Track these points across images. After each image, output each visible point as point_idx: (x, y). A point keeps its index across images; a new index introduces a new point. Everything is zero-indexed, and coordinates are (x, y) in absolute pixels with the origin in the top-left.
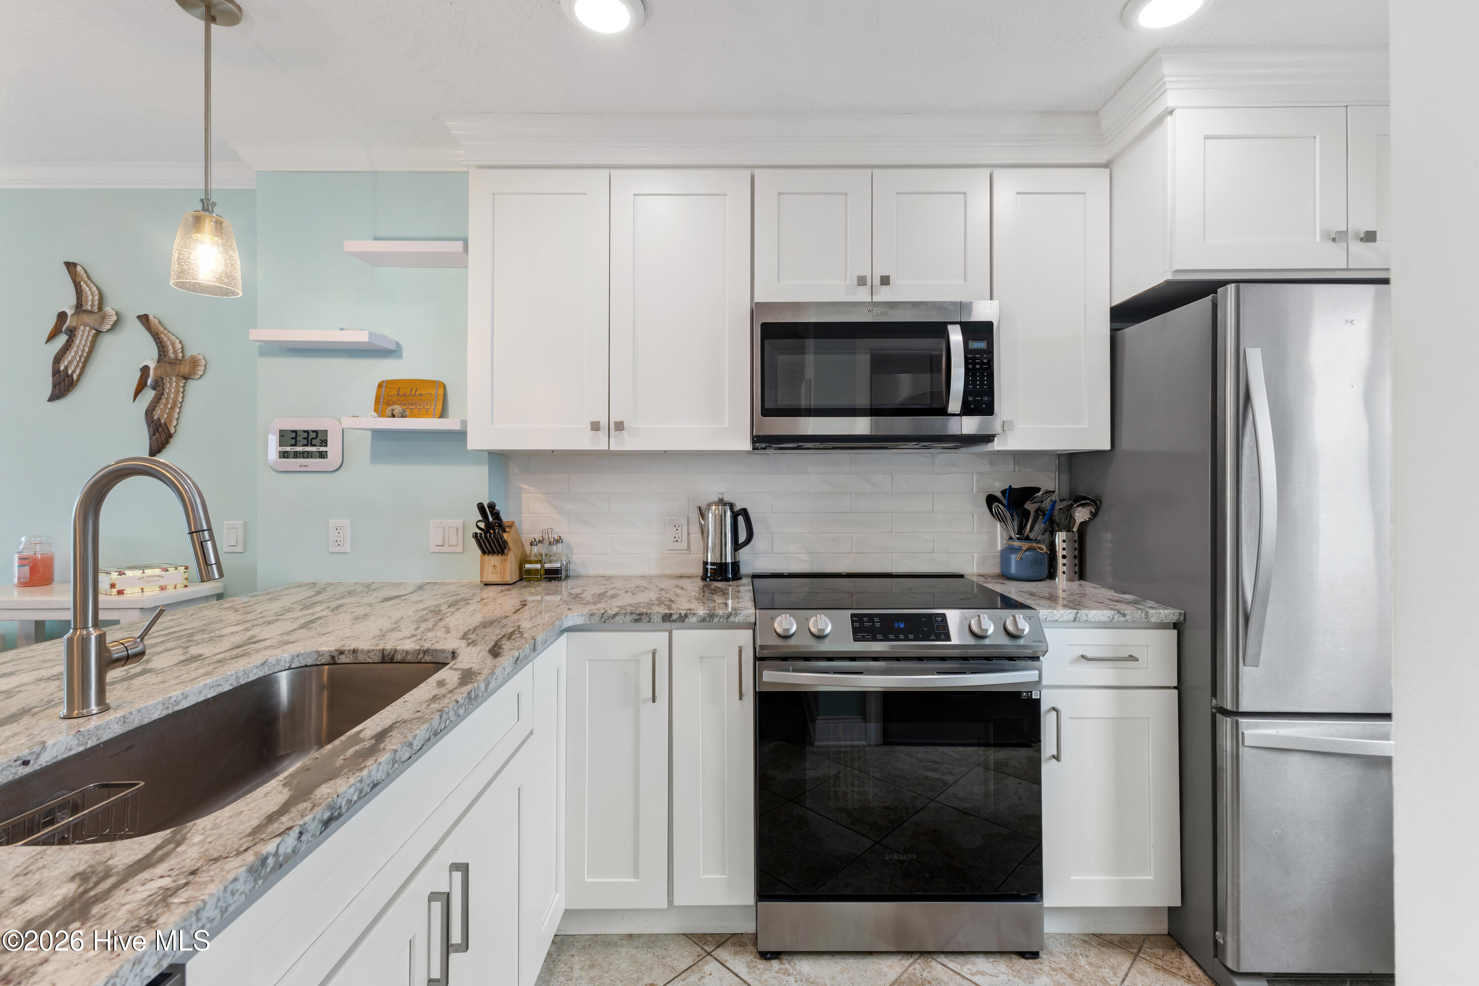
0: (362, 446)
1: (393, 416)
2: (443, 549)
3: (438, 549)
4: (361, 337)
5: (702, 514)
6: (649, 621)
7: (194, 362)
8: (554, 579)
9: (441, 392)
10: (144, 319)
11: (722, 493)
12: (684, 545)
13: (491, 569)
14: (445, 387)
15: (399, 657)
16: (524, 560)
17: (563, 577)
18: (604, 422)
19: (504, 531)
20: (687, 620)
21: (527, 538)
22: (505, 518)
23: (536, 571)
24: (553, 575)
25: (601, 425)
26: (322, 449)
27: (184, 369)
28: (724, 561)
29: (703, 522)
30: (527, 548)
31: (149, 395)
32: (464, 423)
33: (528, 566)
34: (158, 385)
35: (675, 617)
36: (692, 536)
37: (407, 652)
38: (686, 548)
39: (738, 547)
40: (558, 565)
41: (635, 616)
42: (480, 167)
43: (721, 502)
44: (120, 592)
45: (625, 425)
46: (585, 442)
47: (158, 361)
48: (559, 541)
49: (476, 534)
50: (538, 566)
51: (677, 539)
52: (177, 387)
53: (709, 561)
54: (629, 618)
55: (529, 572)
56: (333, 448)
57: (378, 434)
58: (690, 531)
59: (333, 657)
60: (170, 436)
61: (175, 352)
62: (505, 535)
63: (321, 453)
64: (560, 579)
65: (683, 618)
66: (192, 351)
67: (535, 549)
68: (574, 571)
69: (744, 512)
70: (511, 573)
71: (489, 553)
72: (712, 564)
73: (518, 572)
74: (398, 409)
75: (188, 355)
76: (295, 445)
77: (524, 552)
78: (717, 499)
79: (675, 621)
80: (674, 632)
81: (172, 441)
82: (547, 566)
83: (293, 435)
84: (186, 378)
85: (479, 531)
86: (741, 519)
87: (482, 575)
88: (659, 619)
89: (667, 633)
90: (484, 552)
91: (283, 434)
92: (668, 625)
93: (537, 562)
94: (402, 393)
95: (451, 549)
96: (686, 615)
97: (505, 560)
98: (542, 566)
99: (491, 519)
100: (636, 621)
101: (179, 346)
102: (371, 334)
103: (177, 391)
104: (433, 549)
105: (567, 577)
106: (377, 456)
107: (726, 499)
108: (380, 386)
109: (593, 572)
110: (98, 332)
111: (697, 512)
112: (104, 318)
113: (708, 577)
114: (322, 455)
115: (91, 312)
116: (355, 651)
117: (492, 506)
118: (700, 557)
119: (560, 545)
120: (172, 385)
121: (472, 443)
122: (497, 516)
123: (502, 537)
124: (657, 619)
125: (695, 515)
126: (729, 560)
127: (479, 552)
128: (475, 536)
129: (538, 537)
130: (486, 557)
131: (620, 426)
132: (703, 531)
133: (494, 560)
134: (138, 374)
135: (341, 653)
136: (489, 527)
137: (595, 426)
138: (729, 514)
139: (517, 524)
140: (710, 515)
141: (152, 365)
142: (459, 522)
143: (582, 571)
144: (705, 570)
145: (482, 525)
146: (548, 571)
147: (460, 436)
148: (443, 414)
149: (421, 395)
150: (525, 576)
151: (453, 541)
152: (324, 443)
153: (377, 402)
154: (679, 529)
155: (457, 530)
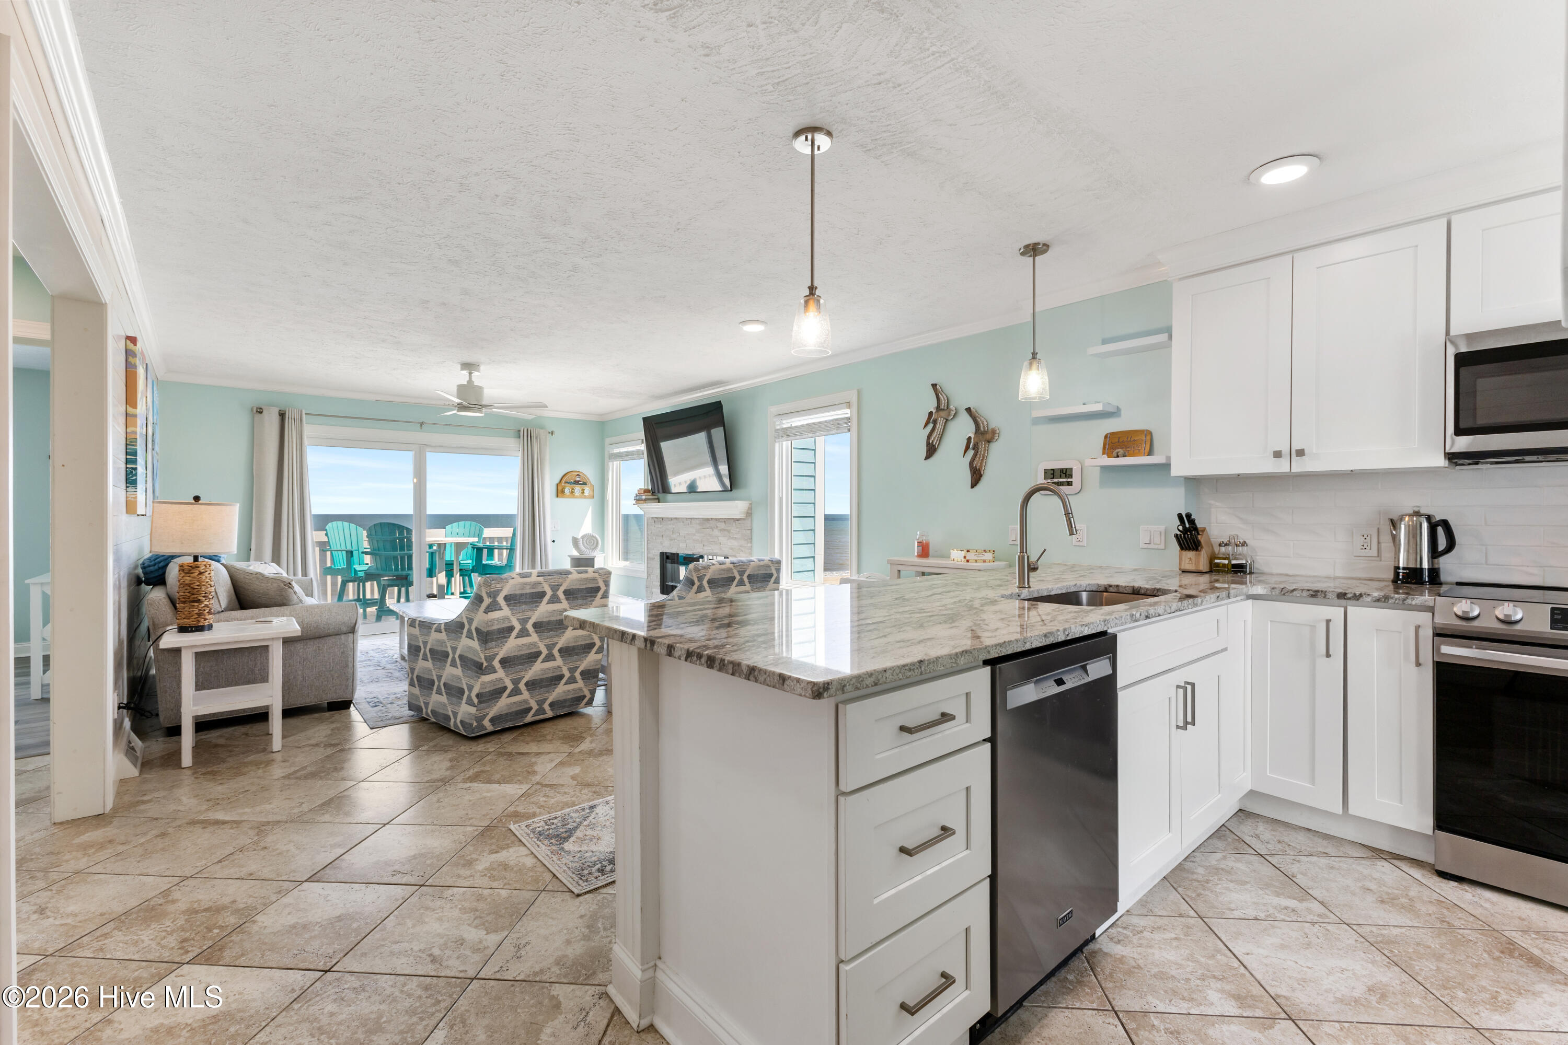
0: (1094, 476)
1: (1118, 456)
2: (1149, 546)
3: (1146, 546)
4: (1098, 407)
5: (1394, 524)
6: (1325, 597)
7: (994, 432)
8: (1240, 572)
9: (1148, 438)
10: (968, 410)
11: (1418, 507)
12: (1374, 552)
13: (1187, 561)
14: (1151, 433)
15: (1143, 592)
16: (1212, 558)
17: (1248, 572)
18: (1285, 450)
19: (1198, 534)
20: (1361, 599)
21: (1215, 540)
22: (1199, 525)
23: (1224, 565)
24: (1239, 570)
25: (1283, 453)
26: (1069, 480)
27: (988, 436)
28: (1418, 566)
29: (1394, 532)
30: (1216, 549)
31: (971, 453)
32: (1169, 458)
33: (1217, 561)
34: (976, 447)
35: (1349, 596)
36: (1383, 545)
37: (1147, 589)
38: (1376, 555)
39: (1437, 554)
40: (1244, 562)
41: (1311, 593)
42: (1181, 279)
43: (1417, 514)
44: (968, 561)
45: (1306, 452)
46: (1270, 466)
47: (975, 433)
48: (1244, 544)
49: (1177, 535)
50: (1226, 562)
51: (1365, 547)
52: (985, 447)
53: (1401, 565)
54: (1305, 594)
55: (1218, 565)
56: (1076, 479)
57: (1104, 468)
58: (1381, 540)
59: (1106, 588)
60: (981, 476)
61: (984, 427)
62: (1199, 537)
63: (1068, 482)
64: (1245, 573)
65: (1357, 597)
66: (992, 425)
67: (1223, 549)
68: (1258, 569)
69: (1445, 524)
70: (1203, 565)
71: (1186, 549)
72: (1404, 568)
73: (1208, 565)
74: (1121, 451)
75: (990, 428)
76: (1053, 478)
77: (1213, 552)
78: (1411, 512)
79: (1350, 599)
80: (1349, 608)
81: (982, 479)
82: (1234, 562)
83: (1052, 472)
84: (989, 442)
85: (1179, 533)
86: (1440, 530)
87: (1180, 564)
88: (1334, 596)
89: (1342, 609)
90: (1182, 548)
91: (1046, 471)
92: (1343, 602)
93: (1225, 559)
94: (1121, 440)
95: (1156, 547)
96: (1361, 595)
97: (1199, 555)
98: (1230, 562)
99: (1187, 526)
100: (1312, 596)
101: (985, 423)
102: (1104, 405)
103: (985, 450)
104: (1142, 545)
105: (1251, 573)
106: (1103, 483)
107: (1423, 511)
108: (1106, 437)
109: (1275, 571)
110: (947, 420)
111: (1389, 523)
112: (950, 411)
113: (1400, 580)
114: (1070, 484)
115: (943, 410)
116: (1117, 586)
117: (1189, 516)
118: (1392, 564)
119: (1245, 548)
120: (982, 446)
121: (1175, 471)
122: (1192, 522)
123: (1197, 538)
124: (1332, 596)
125: (1387, 527)
126: (1425, 565)
127: (1178, 548)
128: (1176, 536)
129: (1225, 541)
130: (1184, 552)
131: (1300, 453)
132: (1395, 539)
133: (1190, 554)
134: (965, 442)
135: (1110, 586)
136: (1185, 531)
137: (1278, 454)
138: (1425, 525)
139: (1207, 529)
140: (1403, 527)
141: (972, 436)
142: (1162, 528)
143: (1266, 570)
144: (1397, 574)
145: (1181, 528)
146: (1234, 566)
147: (1166, 466)
148: (1150, 453)
149: (1134, 440)
150: (1214, 569)
151: (1157, 540)
152: (1071, 476)
153: (1104, 448)
154: (1368, 539)
155: (1161, 533)
